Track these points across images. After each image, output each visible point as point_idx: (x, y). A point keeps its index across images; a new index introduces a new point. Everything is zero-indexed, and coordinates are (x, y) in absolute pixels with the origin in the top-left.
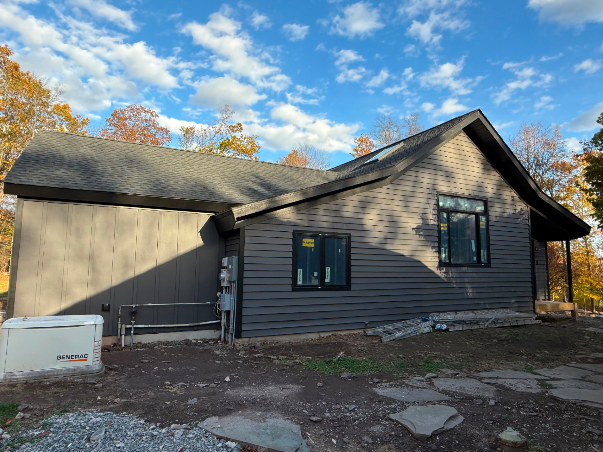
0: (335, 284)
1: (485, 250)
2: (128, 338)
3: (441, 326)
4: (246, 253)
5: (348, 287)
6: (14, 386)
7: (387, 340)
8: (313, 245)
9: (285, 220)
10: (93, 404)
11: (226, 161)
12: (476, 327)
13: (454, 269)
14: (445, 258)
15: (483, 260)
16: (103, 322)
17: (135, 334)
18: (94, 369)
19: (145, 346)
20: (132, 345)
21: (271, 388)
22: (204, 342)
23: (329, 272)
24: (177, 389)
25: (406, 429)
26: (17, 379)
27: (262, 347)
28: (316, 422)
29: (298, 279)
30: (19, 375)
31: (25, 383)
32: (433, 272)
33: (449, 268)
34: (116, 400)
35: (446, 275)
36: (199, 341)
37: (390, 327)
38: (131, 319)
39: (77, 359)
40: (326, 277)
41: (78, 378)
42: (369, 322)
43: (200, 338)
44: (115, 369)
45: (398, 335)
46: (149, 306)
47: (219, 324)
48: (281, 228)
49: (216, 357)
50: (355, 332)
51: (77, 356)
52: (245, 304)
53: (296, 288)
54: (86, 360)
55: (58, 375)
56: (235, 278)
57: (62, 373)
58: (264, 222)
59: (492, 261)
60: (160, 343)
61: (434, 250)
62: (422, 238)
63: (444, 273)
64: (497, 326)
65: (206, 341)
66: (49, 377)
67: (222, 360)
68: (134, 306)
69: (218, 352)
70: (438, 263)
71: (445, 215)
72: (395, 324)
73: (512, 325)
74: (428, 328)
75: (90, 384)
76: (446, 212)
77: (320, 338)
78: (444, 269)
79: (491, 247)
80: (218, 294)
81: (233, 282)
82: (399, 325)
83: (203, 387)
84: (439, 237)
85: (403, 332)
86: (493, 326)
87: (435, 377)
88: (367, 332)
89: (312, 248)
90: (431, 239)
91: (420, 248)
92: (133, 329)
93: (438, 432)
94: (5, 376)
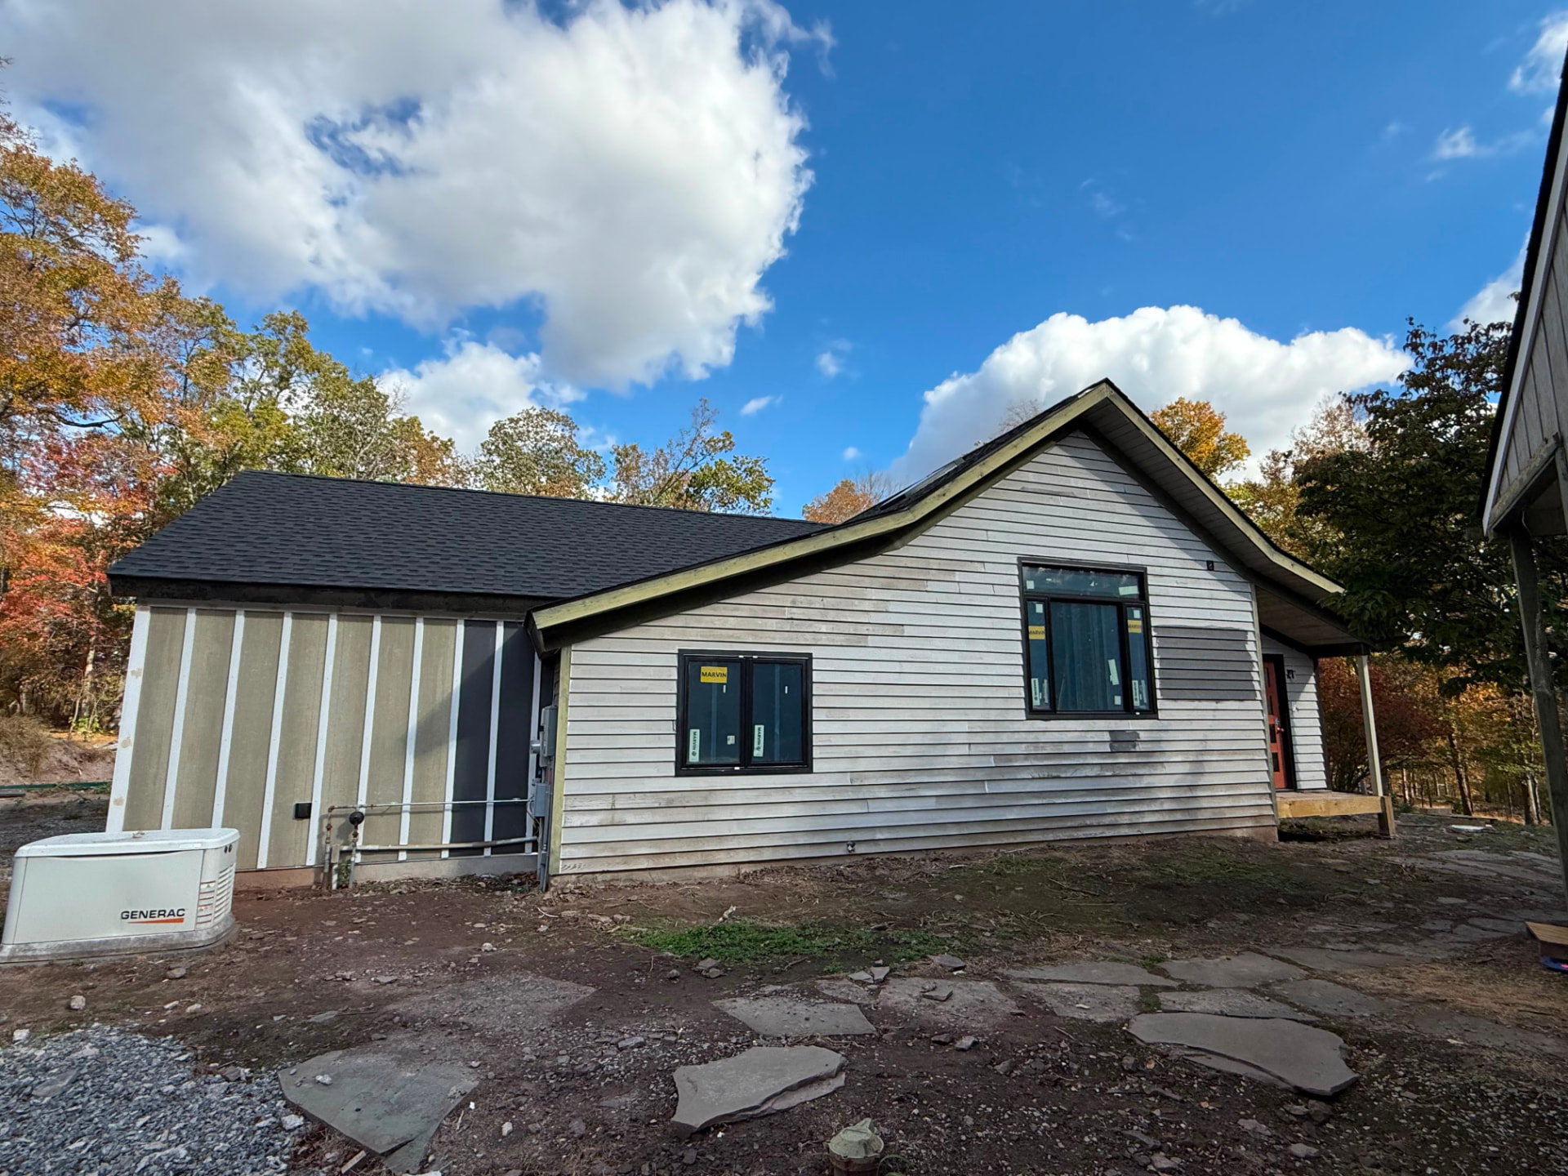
0: (776, 759)
1: (1142, 682)
4: (573, 699)
5: (804, 765)
8: (724, 680)
11: (602, 512)
14: (1042, 700)
15: (1137, 703)
17: (360, 863)
18: (196, 940)
19: (377, 887)
20: (350, 886)
23: (762, 734)
26: (34, 957)
29: (691, 750)
30: (41, 950)
31: (51, 965)
38: (352, 833)
39: (162, 918)
40: (756, 745)
41: (157, 957)
42: (856, 842)
43: (497, 873)
50: (823, 863)
51: (162, 913)
53: (684, 769)
54: (181, 921)
55: (118, 950)
57: (129, 945)
59: (1159, 705)
60: (412, 881)
68: (358, 806)
70: (1023, 713)
71: (1039, 608)
76: (1040, 601)
78: (1040, 724)
79: (1157, 674)
81: (549, 757)
84: (1027, 656)
89: (722, 684)
90: (1004, 659)
91: (978, 681)
92: (354, 852)
93: (735, 1119)
94: (13, 950)
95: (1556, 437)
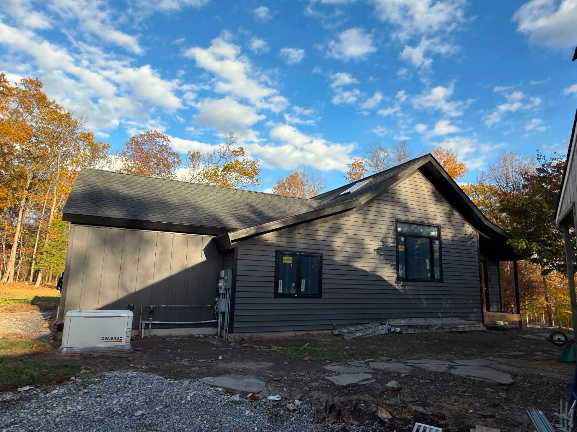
0: (309, 293)
1: (438, 268)
2: (147, 331)
3: (395, 329)
4: (239, 267)
5: (319, 295)
6: (74, 356)
7: (348, 338)
8: (291, 262)
9: (270, 242)
10: (128, 369)
12: (427, 331)
13: (410, 283)
14: (403, 274)
15: (436, 276)
16: (133, 315)
17: (152, 328)
19: (159, 338)
20: (149, 337)
21: (251, 364)
22: (204, 337)
23: (304, 283)
24: (184, 362)
25: (333, 384)
26: (75, 352)
27: (248, 340)
28: (277, 380)
29: (279, 288)
30: (76, 350)
31: (81, 355)
32: (391, 285)
33: (406, 282)
34: (143, 367)
35: (403, 288)
36: (201, 336)
37: (353, 329)
38: (150, 316)
39: (115, 340)
40: (302, 287)
41: (115, 354)
42: (336, 325)
43: (201, 334)
44: (140, 350)
45: (358, 334)
46: (163, 307)
47: (217, 323)
48: (266, 248)
49: (213, 346)
50: (325, 332)
51: (115, 338)
52: (236, 307)
53: (277, 295)
54: (121, 341)
55: (101, 351)
56: (229, 286)
57: (105, 349)
58: (253, 243)
59: (444, 277)
60: (171, 336)
61: (393, 267)
62: (382, 257)
63: (402, 286)
64: (445, 331)
65: (206, 336)
66: (96, 352)
67: (218, 348)
68: (152, 306)
69: (215, 343)
70: (396, 278)
71: (403, 239)
72: (357, 326)
73: (458, 331)
74: (384, 331)
75: (124, 357)
76: (403, 236)
77: (296, 336)
78: (402, 283)
79: (444, 265)
80: (217, 299)
81: (228, 289)
82: (362, 327)
83: (203, 362)
84: (397, 257)
85: (362, 333)
86: (442, 331)
87: (372, 361)
88: (333, 332)
89: (290, 264)
90: (390, 258)
91: (380, 265)
92: (150, 324)
93: (352, 385)
94: (67, 350)
95: (573, 202)
